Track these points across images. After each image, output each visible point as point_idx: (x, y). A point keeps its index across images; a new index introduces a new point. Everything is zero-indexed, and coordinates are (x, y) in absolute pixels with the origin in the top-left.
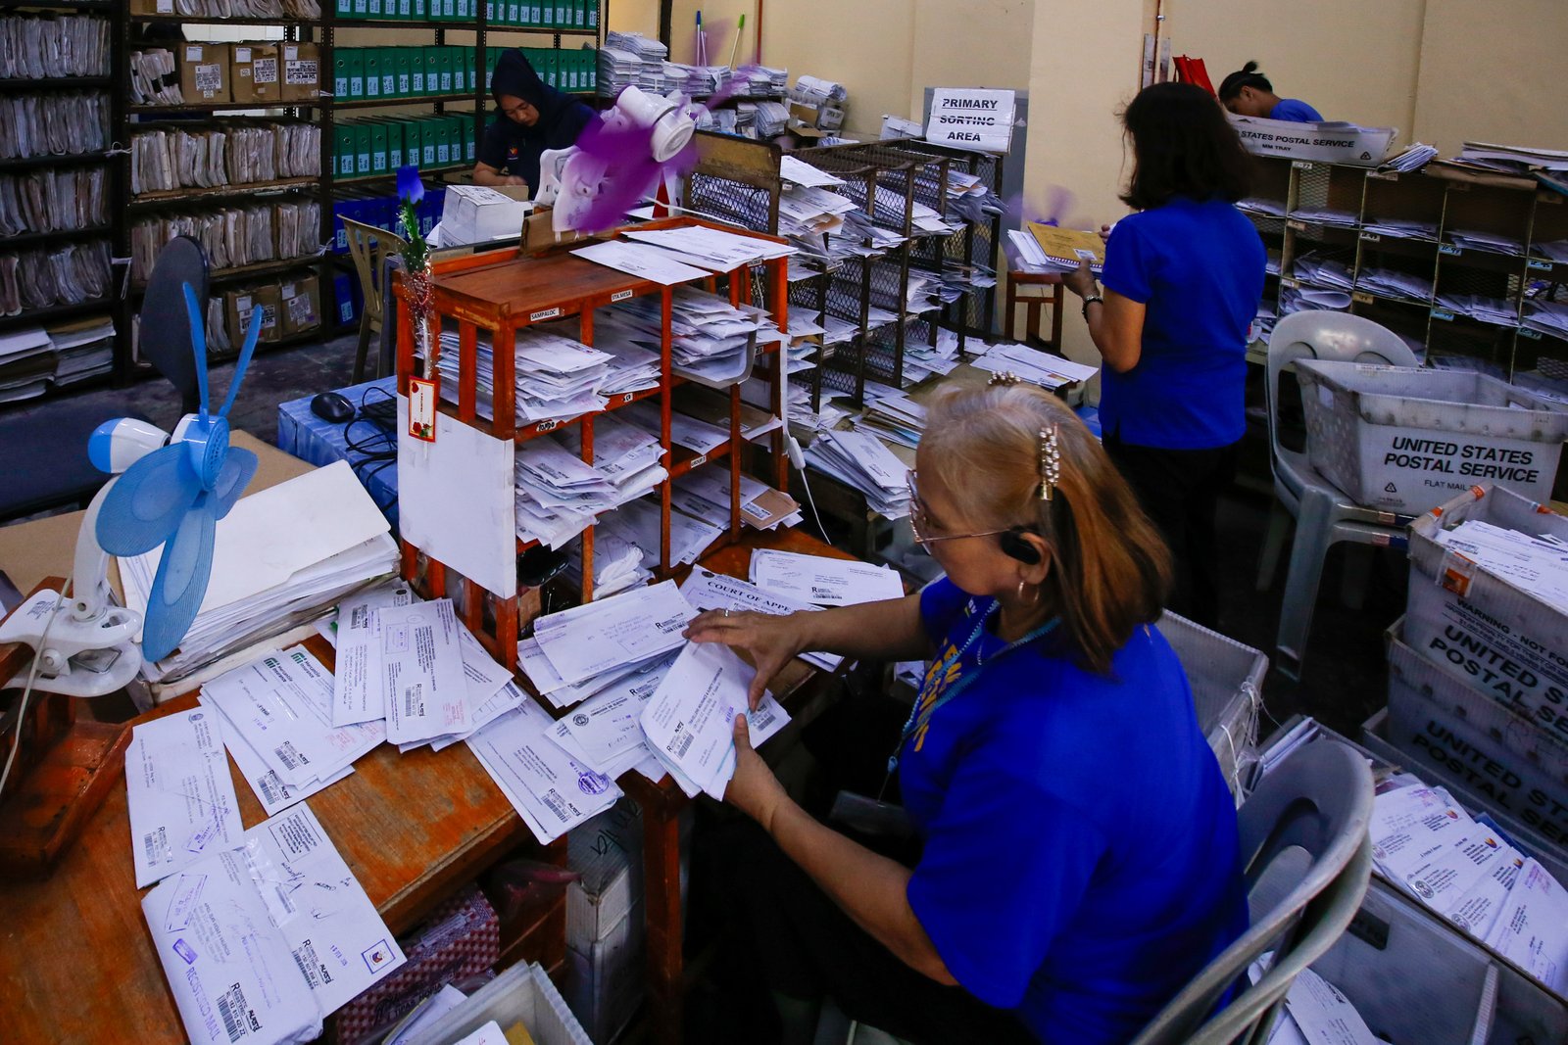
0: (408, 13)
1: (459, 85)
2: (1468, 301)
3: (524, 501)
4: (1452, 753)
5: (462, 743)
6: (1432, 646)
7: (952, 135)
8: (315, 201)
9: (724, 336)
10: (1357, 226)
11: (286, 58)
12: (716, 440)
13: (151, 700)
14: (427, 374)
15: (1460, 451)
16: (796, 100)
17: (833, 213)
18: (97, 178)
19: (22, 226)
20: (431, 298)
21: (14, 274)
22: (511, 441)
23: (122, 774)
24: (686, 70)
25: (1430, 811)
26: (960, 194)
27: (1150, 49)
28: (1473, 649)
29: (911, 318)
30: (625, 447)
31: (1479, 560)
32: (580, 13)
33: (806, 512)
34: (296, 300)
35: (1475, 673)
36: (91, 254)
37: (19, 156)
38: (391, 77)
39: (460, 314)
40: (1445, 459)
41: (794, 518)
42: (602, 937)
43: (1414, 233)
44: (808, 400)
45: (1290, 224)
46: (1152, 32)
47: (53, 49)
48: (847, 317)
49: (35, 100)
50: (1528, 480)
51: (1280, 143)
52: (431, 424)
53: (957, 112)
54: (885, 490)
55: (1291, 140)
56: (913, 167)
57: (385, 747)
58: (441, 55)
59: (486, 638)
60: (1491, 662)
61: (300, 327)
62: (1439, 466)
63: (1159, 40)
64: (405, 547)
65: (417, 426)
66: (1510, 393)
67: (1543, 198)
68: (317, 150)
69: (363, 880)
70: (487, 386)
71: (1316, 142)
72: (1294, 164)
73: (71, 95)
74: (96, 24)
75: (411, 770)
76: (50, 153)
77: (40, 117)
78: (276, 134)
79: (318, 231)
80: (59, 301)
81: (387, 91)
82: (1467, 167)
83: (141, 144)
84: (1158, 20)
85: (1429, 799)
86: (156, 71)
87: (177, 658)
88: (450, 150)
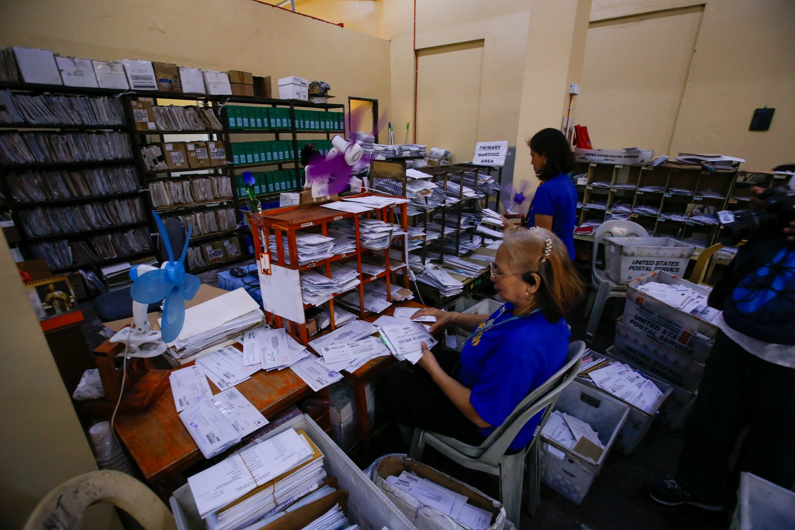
0: (261, 126)
1: (287, 157)
2: (671, 214)
3: (304, 291)
4: (632, 354)
5: (288, 368)
6: (630, 322)
7: (482, 161)
8: (232, 208)
9: (379, 232)
10: (636, 189)
11: (210, 147)
12: (381, 271)
13: (178, 365)
14: (266, 251)
15: (655, 263)
16: (430, 158)
17: (427, 189)
18: (137, 202)
19: (109, 223)
20: (263, 222)
21: (111, 242)
22: (298, 270)
23: (169, 384)
24: (383, 147)
25: (621, 370)
26: (483, 183)
27: (565, 123)
28: (642, 321)
29: (462, 230)
30: (344, 273)
31: (648, 293)
32: (336, 123)
33: (415, 294)
34: (230, 246)
35: (642, 329)
36: (141, 233)
37: (101, 194)
38: (257, 154)
39: (274, 227)
40: (649, 266)
41: (411, 297)
42: (343, 421)
43: (655, 190)
44: (420, 260)
45: (612, 190)
46: (566, 115)
47: (105, 147)
48: (436, 231)
49: (102, 170)
50: (676, 271)
51: (611, 158)
52: (269, 269)
53: (484, 152)
54: (446, 287)
55: (615, 157)
56: (463, 172)
57: (262, 371)
58: (278, 145)
59: (298, 338)
60: (647, 324)
61: (233, 256)
62: (647, 269)
63: (569, 118)
64: (265, 312)
65: (264, 270)
66: (677, 243)
67: (703, 173)
68: (229, 187)
69: (255, 405)
70: (287, 252)
71: (625, 157)
72: (616, 166)
73: (118, 167)
74: (122, 136)
75: (271, 376)
76: (114, 192)
77: (106, 177)
78: (211, 180)
79: (235, 219)
80: (132, 251)
81: (256, 161)
82: (679, 163)
83: (153, 187)
84: (569, 110)
85: (621, 367)
86: (153, 155)
87: (185, 351)
88: (286, 184)
